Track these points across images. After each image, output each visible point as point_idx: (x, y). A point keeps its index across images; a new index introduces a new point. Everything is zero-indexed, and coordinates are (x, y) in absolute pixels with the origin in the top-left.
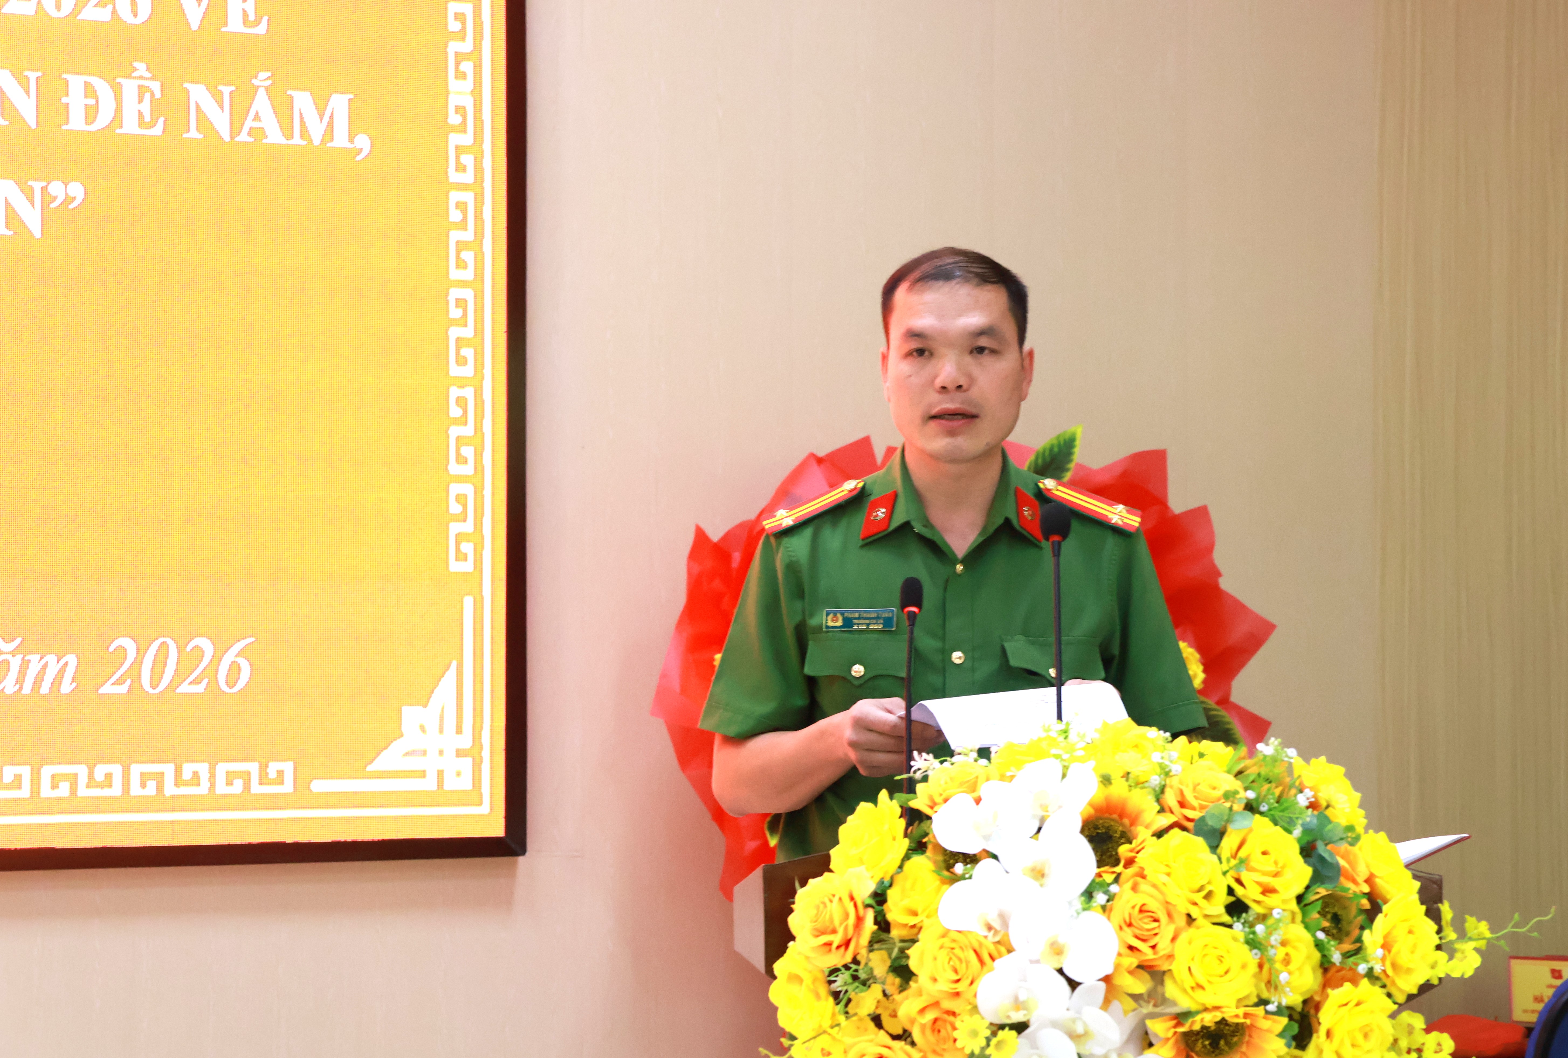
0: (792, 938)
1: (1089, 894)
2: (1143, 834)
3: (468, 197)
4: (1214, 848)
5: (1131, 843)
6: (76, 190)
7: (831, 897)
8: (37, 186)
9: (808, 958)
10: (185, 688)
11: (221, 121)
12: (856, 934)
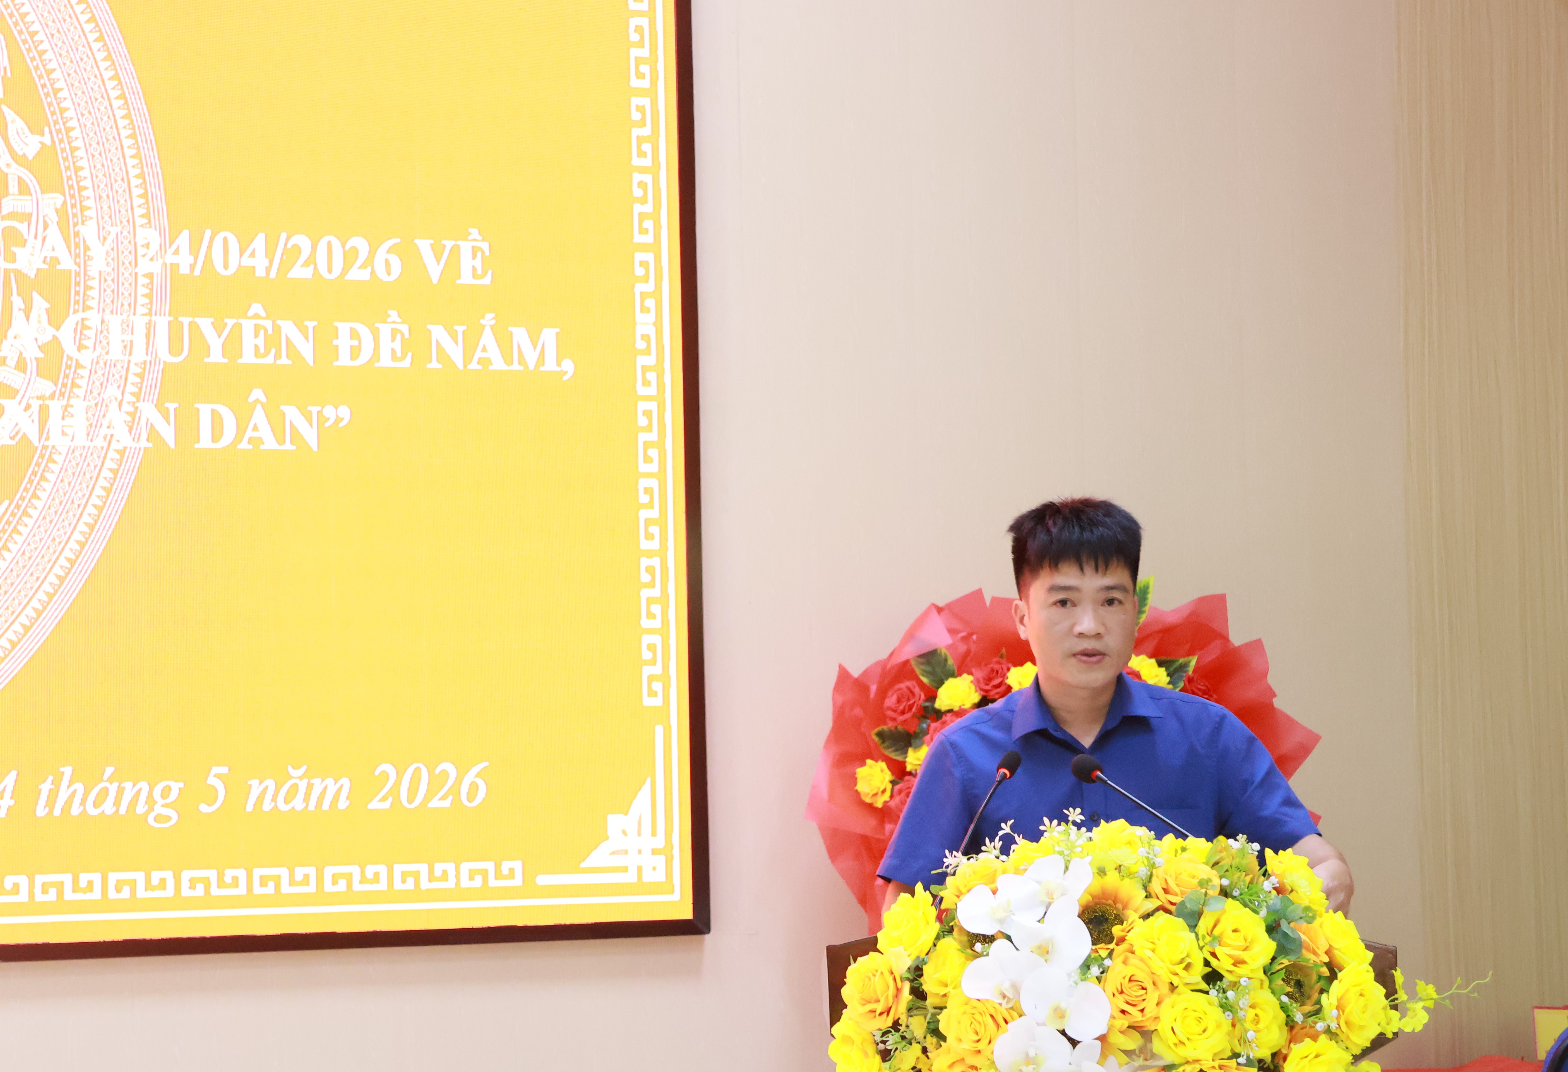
0: (845, 1006)
1: (1086, 966)
2: (1132, 916)
3: (653, 406)
4: (1193, 927)
5: (1122, 924)
6: (344, 412)
7: (875, 972)
8: (314, 410)
9: (857, 1022)
10: (435, 803)
11: (456, 353)
12: (895, 1003)
